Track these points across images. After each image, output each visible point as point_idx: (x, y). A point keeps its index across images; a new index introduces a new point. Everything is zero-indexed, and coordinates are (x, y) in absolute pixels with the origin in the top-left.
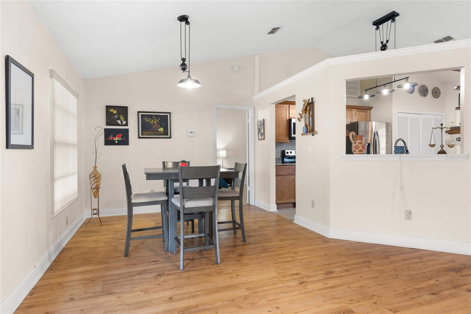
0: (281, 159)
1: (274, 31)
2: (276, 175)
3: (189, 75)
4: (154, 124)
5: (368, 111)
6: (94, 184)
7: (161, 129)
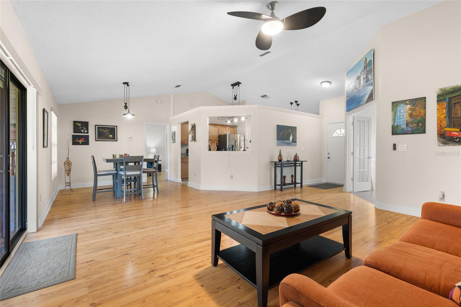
0: (186, 154)
1: (178, 86)
2: (181, 163)
3: (129, 111)
4: (106, 132)
5: (235, 128)
6: (68, 168)
7: (111, 136)
